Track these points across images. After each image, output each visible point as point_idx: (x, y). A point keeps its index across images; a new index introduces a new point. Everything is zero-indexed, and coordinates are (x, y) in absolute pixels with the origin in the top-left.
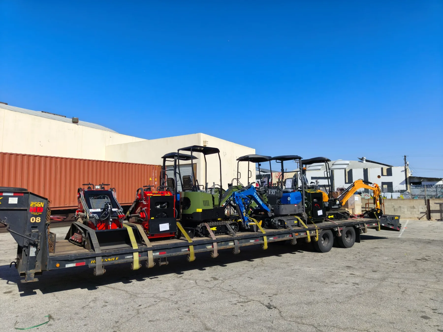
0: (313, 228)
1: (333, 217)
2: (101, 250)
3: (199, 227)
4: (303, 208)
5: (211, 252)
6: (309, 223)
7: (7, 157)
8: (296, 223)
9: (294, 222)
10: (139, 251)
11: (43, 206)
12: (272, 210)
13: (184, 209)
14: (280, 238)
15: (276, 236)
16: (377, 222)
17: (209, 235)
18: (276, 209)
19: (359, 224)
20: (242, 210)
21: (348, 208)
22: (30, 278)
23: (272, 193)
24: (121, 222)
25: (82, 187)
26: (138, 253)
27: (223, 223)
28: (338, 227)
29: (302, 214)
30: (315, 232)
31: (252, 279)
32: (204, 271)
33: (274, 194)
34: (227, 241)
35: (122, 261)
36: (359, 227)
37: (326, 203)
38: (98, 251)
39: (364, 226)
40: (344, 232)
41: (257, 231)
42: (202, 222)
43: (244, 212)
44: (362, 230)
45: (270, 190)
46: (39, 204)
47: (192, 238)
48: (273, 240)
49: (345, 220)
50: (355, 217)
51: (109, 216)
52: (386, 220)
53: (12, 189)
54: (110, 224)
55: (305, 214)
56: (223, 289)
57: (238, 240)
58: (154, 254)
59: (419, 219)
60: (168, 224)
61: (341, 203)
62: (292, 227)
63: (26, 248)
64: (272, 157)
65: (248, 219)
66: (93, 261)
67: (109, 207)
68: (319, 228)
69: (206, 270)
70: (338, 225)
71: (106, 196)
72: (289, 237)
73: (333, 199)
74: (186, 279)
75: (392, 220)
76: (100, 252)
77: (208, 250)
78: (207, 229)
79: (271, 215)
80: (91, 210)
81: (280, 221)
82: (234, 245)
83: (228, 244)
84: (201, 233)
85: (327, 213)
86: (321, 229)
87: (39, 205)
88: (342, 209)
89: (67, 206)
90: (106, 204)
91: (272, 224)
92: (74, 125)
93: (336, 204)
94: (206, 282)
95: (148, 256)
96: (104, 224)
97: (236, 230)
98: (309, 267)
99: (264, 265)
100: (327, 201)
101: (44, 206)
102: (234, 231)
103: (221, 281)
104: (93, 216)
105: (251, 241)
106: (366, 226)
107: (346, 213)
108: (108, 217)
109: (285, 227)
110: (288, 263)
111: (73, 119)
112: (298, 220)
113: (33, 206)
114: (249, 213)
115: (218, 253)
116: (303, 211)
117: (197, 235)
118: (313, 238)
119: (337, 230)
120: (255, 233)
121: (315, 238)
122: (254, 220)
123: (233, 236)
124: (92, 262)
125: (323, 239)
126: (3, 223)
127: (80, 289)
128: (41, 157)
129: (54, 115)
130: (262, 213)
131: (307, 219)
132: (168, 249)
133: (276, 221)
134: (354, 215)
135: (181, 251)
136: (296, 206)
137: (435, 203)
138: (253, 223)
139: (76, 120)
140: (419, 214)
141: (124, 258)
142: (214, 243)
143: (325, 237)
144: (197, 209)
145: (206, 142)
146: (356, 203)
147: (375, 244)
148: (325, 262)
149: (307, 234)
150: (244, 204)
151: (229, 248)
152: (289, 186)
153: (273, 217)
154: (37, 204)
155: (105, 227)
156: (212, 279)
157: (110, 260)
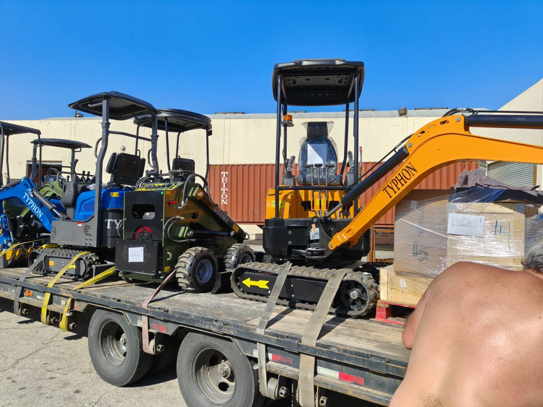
129: (431, 109)
136: (80, 225)
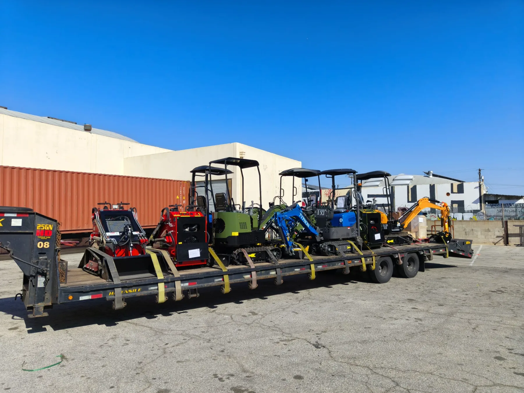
0: (369, 255)
1: (393, 242)
2: (121, 280)
3: (235, 253)
4: (357, 231)
5: (250, 282)
6: (364, 248)
7: (8, 171)
8: (349, 248)
9: (347, 248)
10: (165, 281)
11: (51, 229)
12: (320, 233)
13: (217, 232)
14: (330, 266)
15: (325, 264)
16: (444, 248)
17: (246, 263)
18: (326, 232)
19: (424, 250)
20: (285, 234)
21: (410, 231)
22: (39, 313)
23: (321, 213)
24: (143, 248)
25: (97, 206)
26: (163, 284)
27: (263, 249)
28: (399, 254)
29: (357, 239)
30: (371, 259)
31: (297, 314)
32: (241, 304)
33: (323, 214)
34: (267, 270)
35: (145, 293)
36: (423, 253)
37: (385, 225)
38: (117, 281)
39: (429, 252)
40: (406, 259)
41: (303, 258)
42: (238, 248)
43: (287, 236)
44: (427, 257)
45: (319, 210)
46: (47, 226)
47: (227, 266)
48: (322, 269)
49: (407, 245)
50: (418, 242)
51: (129, 240)
52: (455, 245)
53: (15, 209)
54: (131, 249)
55: (359, 238)
56: (263, 325)
57: (281, 268)
58: (182, 285)
59: (495, 244)
60: (199, 249)
61: (403, 225)
62: (344, 253)
63: (33, 278)
64: (321, 171)
65: (292, 244)
66: (112, 293)
67: (129, 230)
68: (376, 255)
69: (244, 304)
70: (398, 251)
71: (125, 217)
72: (341, 264)
73: (393, 220)
74: (219, 314)
75: (463, 246)
76: (120, 282)
77: (246, 280)
78: (244, 256)
79: (320, 239)
80: (108, 234)
81: (330, 246)
82: (276, 275)
83: (269, 273)
84: (237, 260)
85: (386, 237)
86: (378, 256)
87: (47, 228)
88: (403, 233)
89: (80, 229)
90: (126, 227)
91: (321, 250)
92: (87, 133)
93: (397, 227)
94: (243, 317)
95: (175, 287)
96: (124, 249)
97: (278, 257)
98: (364, 300)
99: (311, 297)
100: (387, 223)
101: (53, 228)
102: (276, 259)
103: (260, 317)
104: (111, 240)
105: (296, 270)
106: (432, 252)
107: (408, 237)
108: (128, 242)
109: (336, 253)
110: (339, 295)
111: (85, 126)
112: (351, 245)
113: (40, 229)
114: (294, 236)
115: (257, 283)
116: (358, 235)
117: (233, 263)
118: (368, 266)
119: (397, 256)
120: (301, 260)
121: (371, 267)
122: (300, 245)
123: (274, 263)
124: (110, 294)
125: (381, 268)
126: (6, 248)
127: (96, 325)
128: (48, 171)
129: (63, 121)
130: (310, 237)
131: (362, 244)
132: (198, 279)
133: (325, 246)
134: (417, 240)
135: (214, 281)
136: (349, 228)
137: (514, 225)
138: (298, 249)
139: (89, 127)
140: (495, 238)
141: (147, 290)
142: (252, 272)
143: (383, 265)
144: (233, 233)
145: (243, 153)
146: (420, 225)
147: (442, 273)
148: (382, 294)
149: (361, 262)
150: (287, 226)
151: (270, 277)
152: (342, 205)
153: (322, 242)
154: (45, 226)
155: (124, 253)
156: (251, 314)
157: (131, 291)
